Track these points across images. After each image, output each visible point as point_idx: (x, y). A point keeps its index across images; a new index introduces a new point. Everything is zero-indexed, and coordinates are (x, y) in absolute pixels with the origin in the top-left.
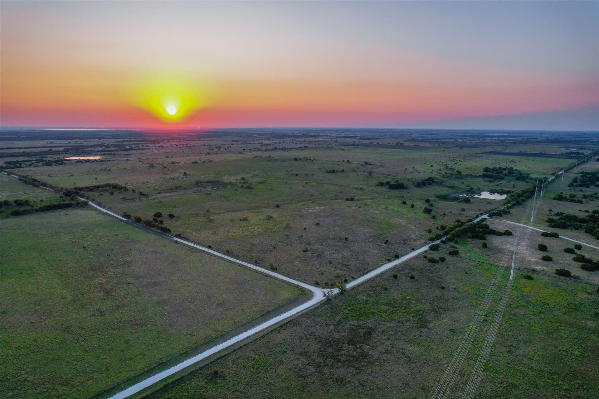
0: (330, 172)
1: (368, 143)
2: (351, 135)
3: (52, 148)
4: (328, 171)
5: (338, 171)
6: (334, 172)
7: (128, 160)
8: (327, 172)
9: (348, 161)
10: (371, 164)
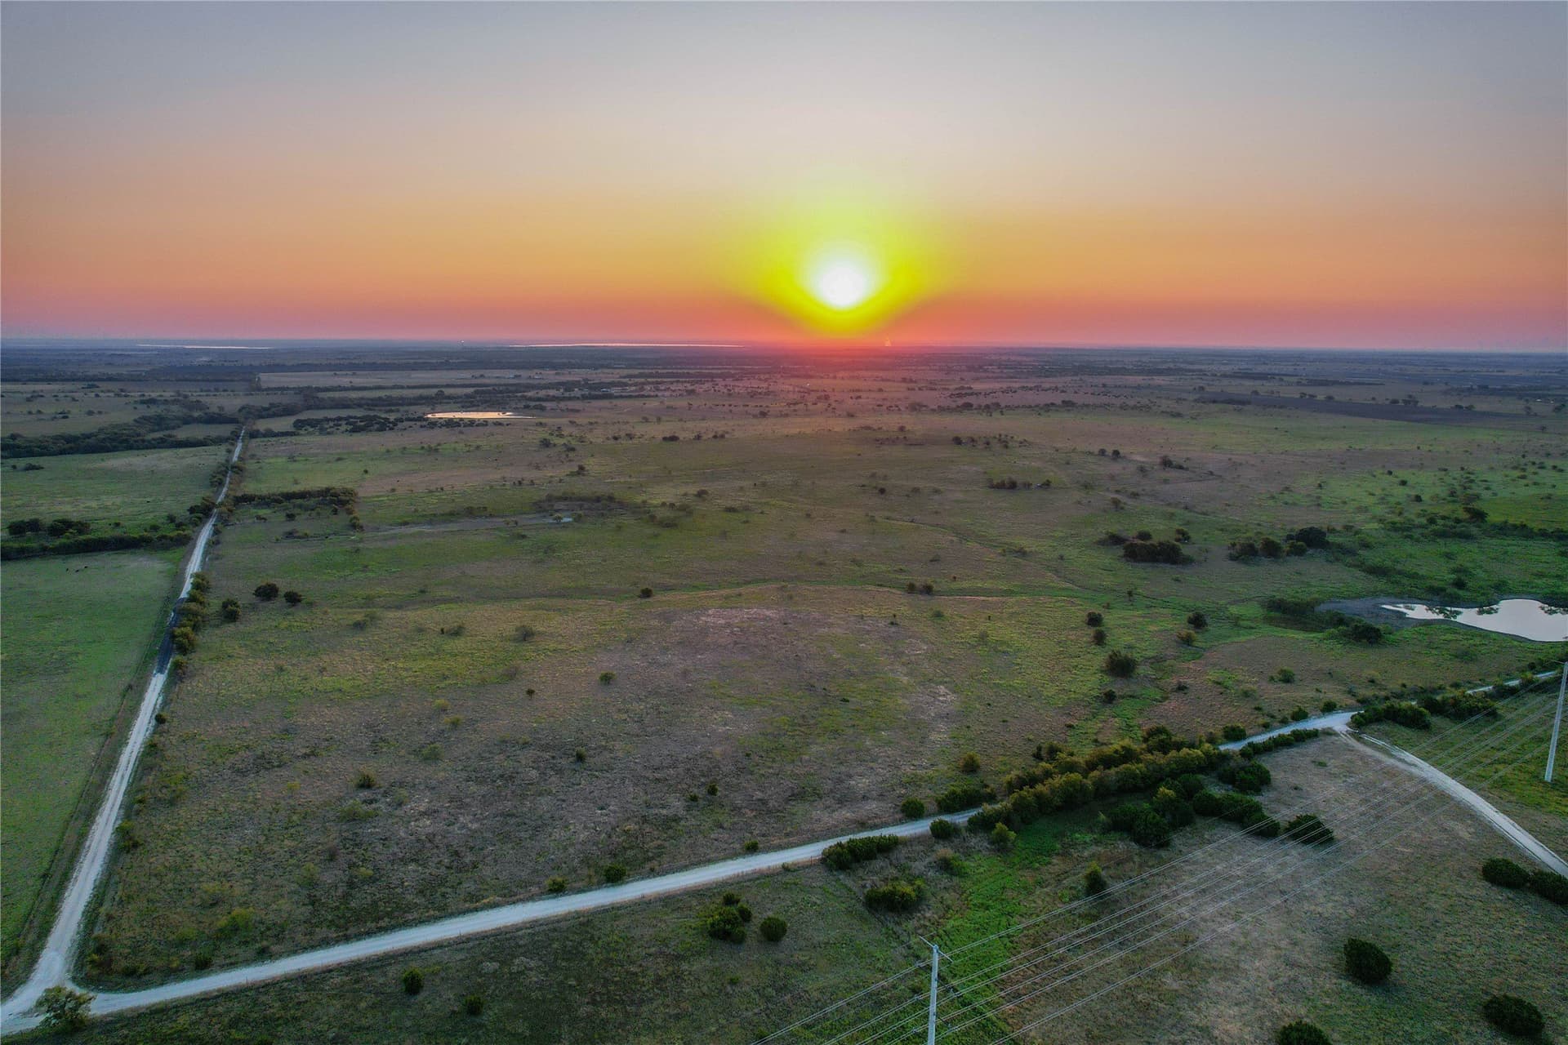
0: (1001, 486)
1: (1298, 396)
2: (1275, 369)
3: (443, 390)
4: (995, 482)
5: (1027, 486)
6: (1013, 486)
7: (541, 424)
8: (992, 487)
9: (1116, 453)
10: (1181, 467)
